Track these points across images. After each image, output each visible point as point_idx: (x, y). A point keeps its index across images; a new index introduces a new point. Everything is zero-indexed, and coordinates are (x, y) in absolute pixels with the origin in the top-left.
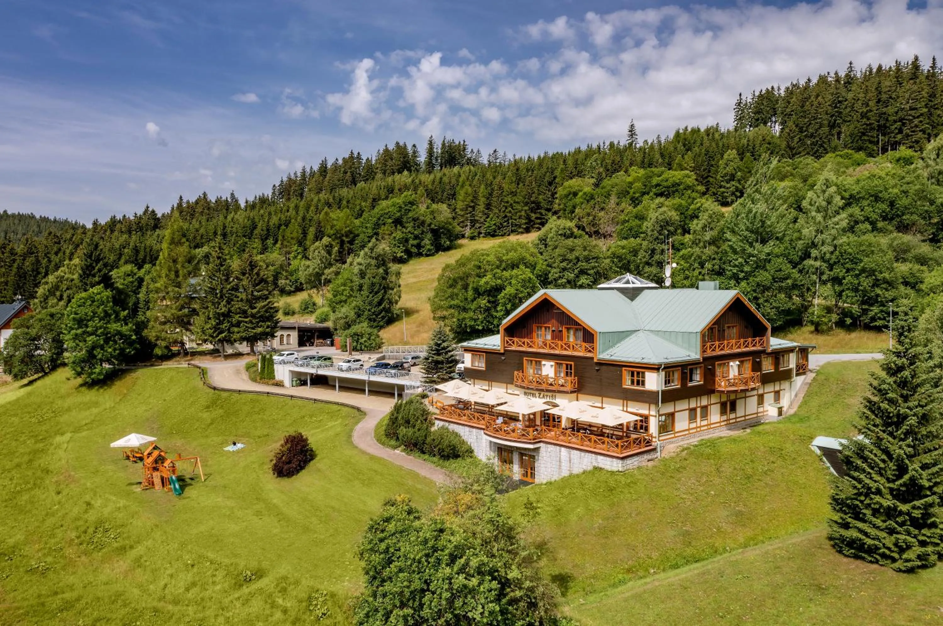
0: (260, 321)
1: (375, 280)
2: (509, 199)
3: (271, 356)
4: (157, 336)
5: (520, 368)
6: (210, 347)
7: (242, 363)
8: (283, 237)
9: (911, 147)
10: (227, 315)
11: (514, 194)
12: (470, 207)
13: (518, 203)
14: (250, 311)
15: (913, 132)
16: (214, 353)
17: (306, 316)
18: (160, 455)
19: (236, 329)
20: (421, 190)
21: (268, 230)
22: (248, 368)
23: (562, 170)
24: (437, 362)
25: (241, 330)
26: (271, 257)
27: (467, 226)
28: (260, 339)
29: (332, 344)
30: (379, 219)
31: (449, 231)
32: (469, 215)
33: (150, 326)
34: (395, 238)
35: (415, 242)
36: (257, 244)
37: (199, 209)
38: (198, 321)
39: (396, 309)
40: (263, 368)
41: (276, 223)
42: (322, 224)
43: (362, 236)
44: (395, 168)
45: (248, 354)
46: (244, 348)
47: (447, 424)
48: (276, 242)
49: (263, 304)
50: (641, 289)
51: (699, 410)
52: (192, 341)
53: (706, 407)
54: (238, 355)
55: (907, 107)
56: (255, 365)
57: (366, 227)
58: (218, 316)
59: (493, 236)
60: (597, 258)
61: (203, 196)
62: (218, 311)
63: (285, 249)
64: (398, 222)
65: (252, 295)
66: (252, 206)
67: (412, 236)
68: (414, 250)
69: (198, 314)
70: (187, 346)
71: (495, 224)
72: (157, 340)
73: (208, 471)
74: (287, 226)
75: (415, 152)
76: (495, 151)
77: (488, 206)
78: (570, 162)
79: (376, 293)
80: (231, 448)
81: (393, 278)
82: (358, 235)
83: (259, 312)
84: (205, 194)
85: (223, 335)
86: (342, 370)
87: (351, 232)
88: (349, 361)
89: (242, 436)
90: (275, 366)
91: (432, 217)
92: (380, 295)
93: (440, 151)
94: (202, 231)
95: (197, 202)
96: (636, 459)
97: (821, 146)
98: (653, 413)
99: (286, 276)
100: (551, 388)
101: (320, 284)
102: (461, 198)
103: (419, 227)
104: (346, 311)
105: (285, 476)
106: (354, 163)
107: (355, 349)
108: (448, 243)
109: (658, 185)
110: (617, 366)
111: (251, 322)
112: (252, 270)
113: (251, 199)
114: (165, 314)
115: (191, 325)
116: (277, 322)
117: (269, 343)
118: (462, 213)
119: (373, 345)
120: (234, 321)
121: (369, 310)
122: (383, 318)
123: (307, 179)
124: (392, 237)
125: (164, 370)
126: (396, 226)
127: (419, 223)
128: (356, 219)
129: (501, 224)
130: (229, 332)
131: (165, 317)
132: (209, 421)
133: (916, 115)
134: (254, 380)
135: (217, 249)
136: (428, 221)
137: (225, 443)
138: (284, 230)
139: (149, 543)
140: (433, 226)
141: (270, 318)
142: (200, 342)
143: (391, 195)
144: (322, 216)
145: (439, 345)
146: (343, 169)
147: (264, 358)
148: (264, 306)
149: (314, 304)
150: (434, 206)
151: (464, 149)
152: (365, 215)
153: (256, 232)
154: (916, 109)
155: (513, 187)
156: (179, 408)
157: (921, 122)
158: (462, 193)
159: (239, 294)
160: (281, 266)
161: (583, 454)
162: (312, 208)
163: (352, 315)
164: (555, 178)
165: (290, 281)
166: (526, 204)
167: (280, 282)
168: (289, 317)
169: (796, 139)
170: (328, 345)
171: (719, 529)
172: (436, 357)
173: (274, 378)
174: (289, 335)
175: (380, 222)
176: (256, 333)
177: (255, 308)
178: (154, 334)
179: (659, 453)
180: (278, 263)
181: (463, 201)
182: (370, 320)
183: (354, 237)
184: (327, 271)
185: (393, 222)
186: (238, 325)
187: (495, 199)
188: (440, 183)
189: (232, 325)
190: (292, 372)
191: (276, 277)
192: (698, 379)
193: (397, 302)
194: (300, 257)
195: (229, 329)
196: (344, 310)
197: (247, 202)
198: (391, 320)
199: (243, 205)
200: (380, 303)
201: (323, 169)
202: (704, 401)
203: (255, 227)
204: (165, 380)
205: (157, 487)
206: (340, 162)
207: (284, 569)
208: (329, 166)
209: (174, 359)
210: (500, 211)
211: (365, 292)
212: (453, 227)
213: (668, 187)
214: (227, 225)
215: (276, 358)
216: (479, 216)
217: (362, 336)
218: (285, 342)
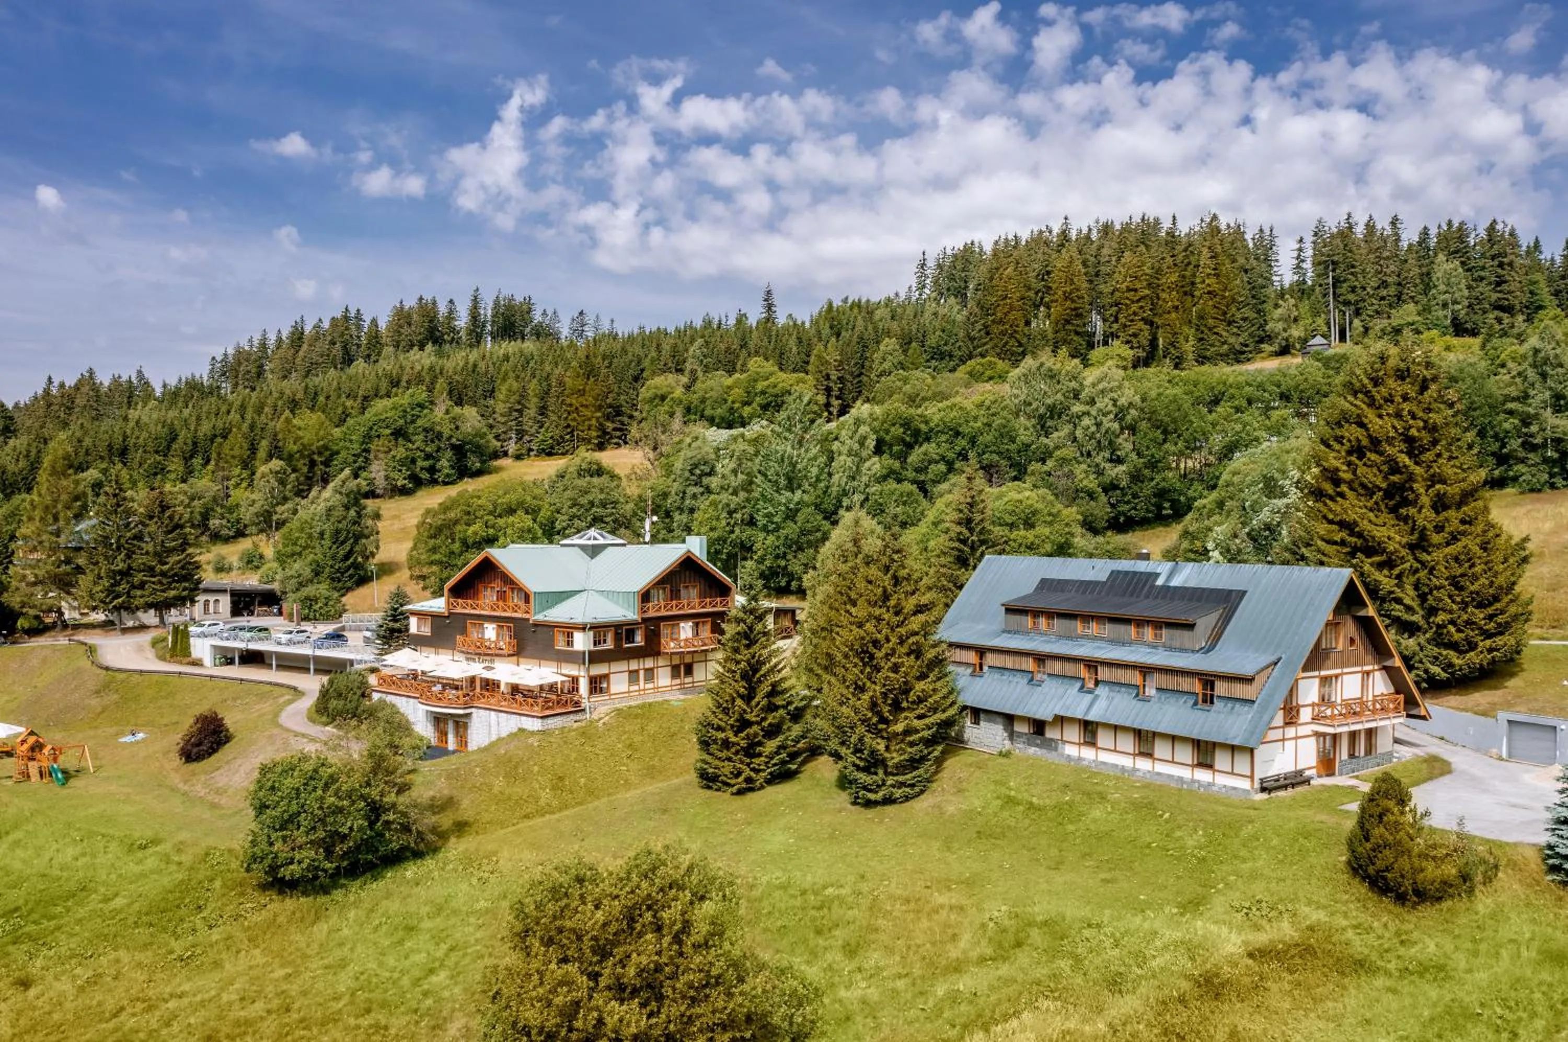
0: (174, 581)
1: (340, 526)
2: (574, 401)
3: (186, 626)
4: (22, 602)
5: (464, 632)
6: (100, 617)
7: (145, 638)
8: (219, 454)
9: (1128, 342)
10: (126, 573)
11: (582, 393)
12: (516, 410)
13: (586, 406)
14: (158, 568)
15: (1132, 321)
16: (107, 625)
17: (248, 574)
18: (37, 741)
19: (139, 593)
20: (441, 383)
21: (195, 444)
22: (154, 643)
23: (653, 360)
24: (392, 631)
25: (146, 593)
26: (199, 485)
27: (511, 438)
28: (175, 606)
29: (280, 613)
30: (371, 429)
31: (478, 447)
32: (513, 423)
33: (13, 588)
34: (394, 457)
35: (426, 464)
36: (175, 465)
37: (80, 401)
38: (85, 581)
39: (372, 565)
40: (175, 642)
41: (209, 433)
42: (280, 436)
43: (343, 454)
44: (416, 339)
45: (156, 627)
46: (150, 618)
47: (384, 696)
48: (207, 462)
49: (177, 558)
50: (604, 547)
51: (642, 673)
52: (74, 608)
53: (651, 670)
54: (143, 628)
55: (1124, 286)
56: (164, 639)
57: (351, 441)
58: (113, 574)
59: (550, 454)
60: (615, 503)
61: (87, 375)
62: (113, 567)
63: (221, 473)
64: (399, 434)
65: (163, 546)
66: (173, 396)
67: (422, 454)
68: (425, 476)
69: (84, 573)
70: (66, 616)
71: (552, 437)
72: (22, 607)
73: (98, 763)
74: (225, 437)
75: (451, 312)
76: (581, 313)
77: (543, 410)
78: (666, 348)
79: (343, 543)
80: (129, 739)
81: (370, 522)
82: (338, 453)
83: (172, 569)
84: (91, 372)
85: (120, 600)
86: (279, 644)
87: (326, 448)
88: (291, 632)
89: (143, 726)
90: (192, 640)
91: (453, 426)
92: (347, 546)
93: (489, 313)
94: (87, 442)
95: (77, 388)
96: (559, 718)
97: (1011, 336)
98: (582, 674)
99: (222, 514)
100: (490, 652)
101: (271, 527)
102: (501, 397)
103: (432, 441)
104: (299, 566)
105: (194, 760)
106: (347, 329)
107: (306, 618)
108: (478, 465)
109: (763, 393)
110: (550, 627)
111: (160, 583)
112: (163, 511)
113: (172, 382)
114: (36, 571)
115: (73, 586)
116: (199, 581)
117: (187, 611)
118: (503, 420)
119: (332, 613)
120: (136, 580)
121: (332, 567)
122: (351, 577)
123: (269, 351)
124: (390, 456)
125: (34, 648)
126: (396, 440)
127: (431, 433)
128: (337, 426)
129: (561, 437)
130: (129, 596)
131: (36, 576)
132: (99, 709)
133: (1135, 299)
134: (162, 658)
135: (113, 484)
136: (446, 432)
137: (123, 734)
138: (221, 444)
139: (30, 827)
140: (454, 440)
141: (187, 578)
142: (86, 611)
143: (394, 390)
144: (279, 425)
145: (396, 610)
146: (329, 338)
147: (176, 630)
148: (180, 561)
149: (261, 557)
150: (457, 410)
151: (529, 311)
152: (350, 422)
153: (174, 446)
154: (1136, 290)
155: (579, 384)
156: (58, 695)
157: (1142, 307)
158: (504, 389)
159: (143, 545)
160: (215, 499)
161: (509, 716)
162: (266, 409)
163: (307, 573)
164: (642, 370)
165: (229, 521)
166: (599, 408)
167: (211, 522)
168: (223, 575)
169: (978, 326)
170: (275, 615)
171: (626, 781)
172: (391, 624)
173: (189, 655)
174: (217, 601)
175: (373, 432)
176: (167, 598)
177: (167, 563)
178: (18, 599)
179: (588, 716)
180: (209, 495)
181: (504, 402)
182: (333, 579)
183: (332, 455)
184: (279, 509)
185: (392, 434)
186: (142, 586)
187: (553, 400)
188: (474, 371)
189: (134, 587)
190: (215, 647)
191: (205, 516)
192: (639, 640)
193: (373, 555)
194: (244, 484)
195: (128, 593)
196: (297, 566)
197: (165, 386)
198: (364, 580)
199: (158, 392)
200: (347, 557)
201: (298, 337)
202: (649, 663)
203: (173, 437)
204: (35, 662)
205: (33, 779)
206: (326, 325)
207: (183, 836)
208: (308, 329)
209: (47, 634)
210: (560, 417)
211: (327, 543)
212: (488, 442)
213: (777, 396)
214: (129, 432)
215: (192, 629)
216: (529, 425)
217: (316, 600)
218: (211, 610)
